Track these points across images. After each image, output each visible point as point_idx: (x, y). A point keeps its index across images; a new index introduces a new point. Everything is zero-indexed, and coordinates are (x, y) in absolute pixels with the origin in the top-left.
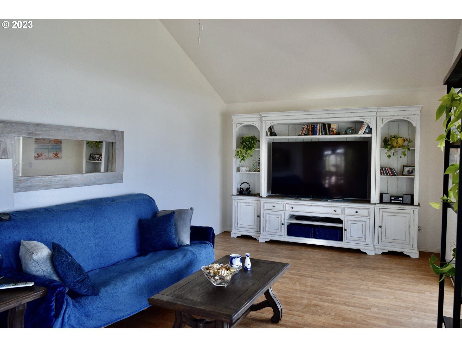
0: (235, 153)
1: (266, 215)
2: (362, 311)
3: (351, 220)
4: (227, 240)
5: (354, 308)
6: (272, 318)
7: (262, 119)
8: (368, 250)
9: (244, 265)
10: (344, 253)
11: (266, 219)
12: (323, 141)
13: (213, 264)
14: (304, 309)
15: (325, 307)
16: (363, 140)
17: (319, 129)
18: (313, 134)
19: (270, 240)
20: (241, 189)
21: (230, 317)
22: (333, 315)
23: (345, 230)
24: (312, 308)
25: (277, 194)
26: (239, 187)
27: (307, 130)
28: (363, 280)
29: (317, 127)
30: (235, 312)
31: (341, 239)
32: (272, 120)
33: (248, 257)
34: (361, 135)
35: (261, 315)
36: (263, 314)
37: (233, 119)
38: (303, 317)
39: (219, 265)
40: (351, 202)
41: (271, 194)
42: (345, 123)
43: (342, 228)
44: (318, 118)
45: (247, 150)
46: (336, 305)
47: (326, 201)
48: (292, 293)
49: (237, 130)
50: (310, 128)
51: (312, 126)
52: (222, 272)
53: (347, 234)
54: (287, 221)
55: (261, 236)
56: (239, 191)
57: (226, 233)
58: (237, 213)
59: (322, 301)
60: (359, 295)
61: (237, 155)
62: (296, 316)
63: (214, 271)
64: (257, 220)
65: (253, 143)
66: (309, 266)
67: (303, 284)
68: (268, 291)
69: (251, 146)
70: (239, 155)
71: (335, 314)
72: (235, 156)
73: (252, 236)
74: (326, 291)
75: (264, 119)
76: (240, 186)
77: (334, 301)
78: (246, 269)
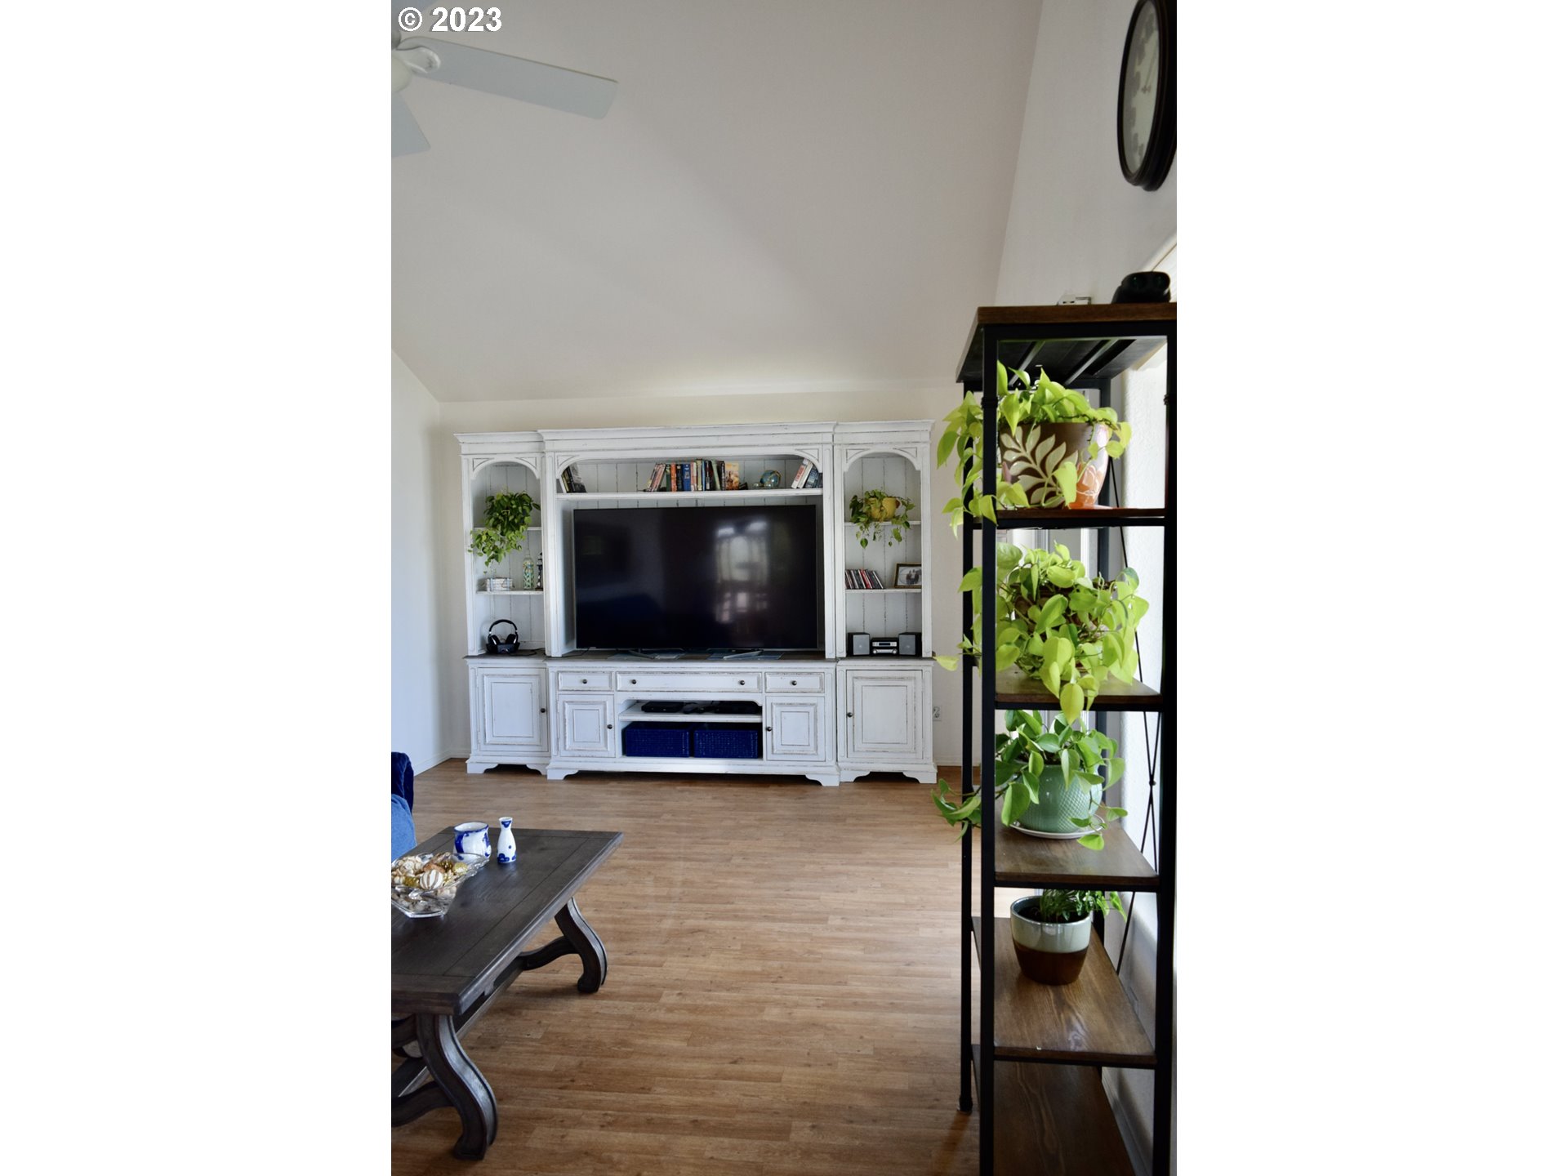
0: (470, 540)
1: (564, 705)
2: (805, 928)
3: (781, 704)
4: (456, 784)
5: (787, 925)
6: (580, 981)
7: (544, 448)
8: (823, 774)
9: (497, 852)
10: (768, 786)
11: (564, 716)
12: (707, 504)
13: (405, 859)
14: (666, 945)
15: (718, 931)
16: (804, 504)
17: (695, 475)
18: (680, 487)
19: (576, 771)
20: (491, 638)
21: (454, 998)
22: (736, 950)
23: (768, 729)
24: (685, 940)
25: (593, 649)
26: (486, 634)
27: (665, 476)
28: (811, 851)
29: (689, 471)
30: (468, 983)
31: (758, 754)
32: (571, 451)
33: (506, 826)
34: (797, 490)
35: (552, 977)
36: (556, 975)
37: (463, 446)
38: (661, 966)
39: (423, 859)
40: (780, 659)
41: (576, 649)
42: (759, 459)
43: (760, 725)
44: (691, 448)
45: (505, 531)
46: (746, 923)
47: (720, 659)
48: (635, 908)
49: (473, 475)
50: (673, 471)
51: (679, 467)
52: (428, 877)
53: (772, 738)
54: (620, 718)
55: (552, 764)
56: (487, 645)
57: (453, 764)
58: (484, 706)
59: (710, 917)
60: (801, 890)
61: (476, 547)
62: (642, 966)
63: (407, 878)
64: (541, 722)
65: (520, 511)
66: (679, 830)
67: (664, 878)
68: (565, 910)
69: (516, 521)
70: (484, 546)
71: (742, 945)
72: (470, 549)
73: (528, 766)
74: (721, 890)
75: (548, 446)
76: (490, 630)
77: (740, 914)
78: (502, 859)
